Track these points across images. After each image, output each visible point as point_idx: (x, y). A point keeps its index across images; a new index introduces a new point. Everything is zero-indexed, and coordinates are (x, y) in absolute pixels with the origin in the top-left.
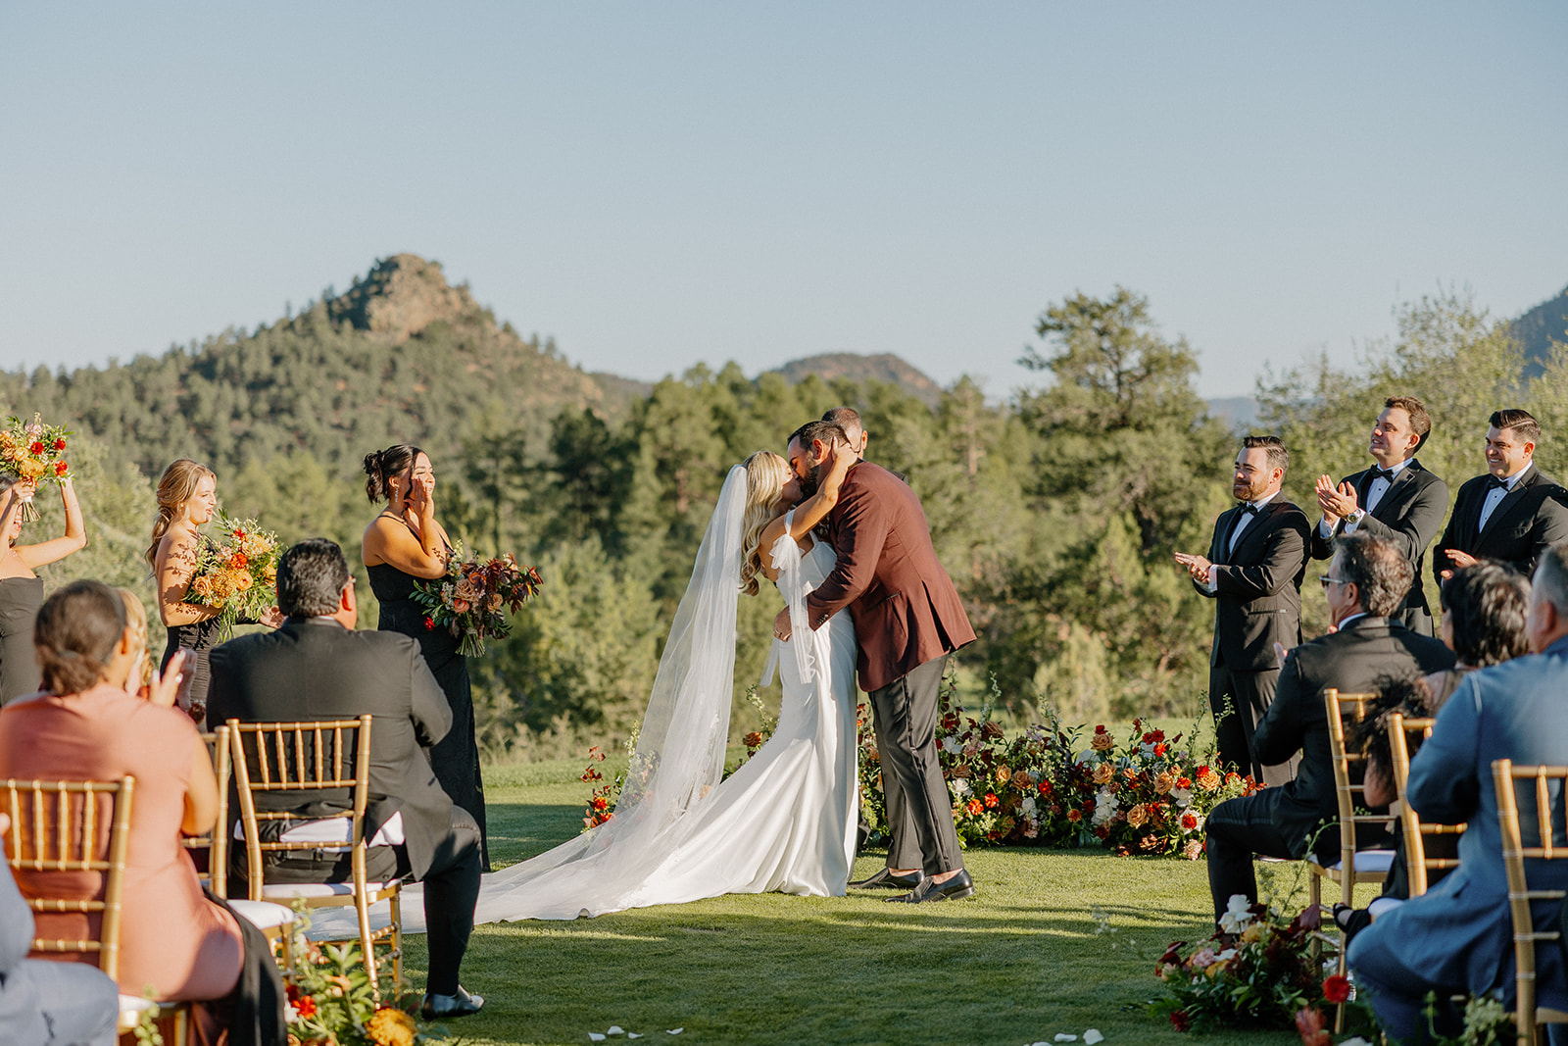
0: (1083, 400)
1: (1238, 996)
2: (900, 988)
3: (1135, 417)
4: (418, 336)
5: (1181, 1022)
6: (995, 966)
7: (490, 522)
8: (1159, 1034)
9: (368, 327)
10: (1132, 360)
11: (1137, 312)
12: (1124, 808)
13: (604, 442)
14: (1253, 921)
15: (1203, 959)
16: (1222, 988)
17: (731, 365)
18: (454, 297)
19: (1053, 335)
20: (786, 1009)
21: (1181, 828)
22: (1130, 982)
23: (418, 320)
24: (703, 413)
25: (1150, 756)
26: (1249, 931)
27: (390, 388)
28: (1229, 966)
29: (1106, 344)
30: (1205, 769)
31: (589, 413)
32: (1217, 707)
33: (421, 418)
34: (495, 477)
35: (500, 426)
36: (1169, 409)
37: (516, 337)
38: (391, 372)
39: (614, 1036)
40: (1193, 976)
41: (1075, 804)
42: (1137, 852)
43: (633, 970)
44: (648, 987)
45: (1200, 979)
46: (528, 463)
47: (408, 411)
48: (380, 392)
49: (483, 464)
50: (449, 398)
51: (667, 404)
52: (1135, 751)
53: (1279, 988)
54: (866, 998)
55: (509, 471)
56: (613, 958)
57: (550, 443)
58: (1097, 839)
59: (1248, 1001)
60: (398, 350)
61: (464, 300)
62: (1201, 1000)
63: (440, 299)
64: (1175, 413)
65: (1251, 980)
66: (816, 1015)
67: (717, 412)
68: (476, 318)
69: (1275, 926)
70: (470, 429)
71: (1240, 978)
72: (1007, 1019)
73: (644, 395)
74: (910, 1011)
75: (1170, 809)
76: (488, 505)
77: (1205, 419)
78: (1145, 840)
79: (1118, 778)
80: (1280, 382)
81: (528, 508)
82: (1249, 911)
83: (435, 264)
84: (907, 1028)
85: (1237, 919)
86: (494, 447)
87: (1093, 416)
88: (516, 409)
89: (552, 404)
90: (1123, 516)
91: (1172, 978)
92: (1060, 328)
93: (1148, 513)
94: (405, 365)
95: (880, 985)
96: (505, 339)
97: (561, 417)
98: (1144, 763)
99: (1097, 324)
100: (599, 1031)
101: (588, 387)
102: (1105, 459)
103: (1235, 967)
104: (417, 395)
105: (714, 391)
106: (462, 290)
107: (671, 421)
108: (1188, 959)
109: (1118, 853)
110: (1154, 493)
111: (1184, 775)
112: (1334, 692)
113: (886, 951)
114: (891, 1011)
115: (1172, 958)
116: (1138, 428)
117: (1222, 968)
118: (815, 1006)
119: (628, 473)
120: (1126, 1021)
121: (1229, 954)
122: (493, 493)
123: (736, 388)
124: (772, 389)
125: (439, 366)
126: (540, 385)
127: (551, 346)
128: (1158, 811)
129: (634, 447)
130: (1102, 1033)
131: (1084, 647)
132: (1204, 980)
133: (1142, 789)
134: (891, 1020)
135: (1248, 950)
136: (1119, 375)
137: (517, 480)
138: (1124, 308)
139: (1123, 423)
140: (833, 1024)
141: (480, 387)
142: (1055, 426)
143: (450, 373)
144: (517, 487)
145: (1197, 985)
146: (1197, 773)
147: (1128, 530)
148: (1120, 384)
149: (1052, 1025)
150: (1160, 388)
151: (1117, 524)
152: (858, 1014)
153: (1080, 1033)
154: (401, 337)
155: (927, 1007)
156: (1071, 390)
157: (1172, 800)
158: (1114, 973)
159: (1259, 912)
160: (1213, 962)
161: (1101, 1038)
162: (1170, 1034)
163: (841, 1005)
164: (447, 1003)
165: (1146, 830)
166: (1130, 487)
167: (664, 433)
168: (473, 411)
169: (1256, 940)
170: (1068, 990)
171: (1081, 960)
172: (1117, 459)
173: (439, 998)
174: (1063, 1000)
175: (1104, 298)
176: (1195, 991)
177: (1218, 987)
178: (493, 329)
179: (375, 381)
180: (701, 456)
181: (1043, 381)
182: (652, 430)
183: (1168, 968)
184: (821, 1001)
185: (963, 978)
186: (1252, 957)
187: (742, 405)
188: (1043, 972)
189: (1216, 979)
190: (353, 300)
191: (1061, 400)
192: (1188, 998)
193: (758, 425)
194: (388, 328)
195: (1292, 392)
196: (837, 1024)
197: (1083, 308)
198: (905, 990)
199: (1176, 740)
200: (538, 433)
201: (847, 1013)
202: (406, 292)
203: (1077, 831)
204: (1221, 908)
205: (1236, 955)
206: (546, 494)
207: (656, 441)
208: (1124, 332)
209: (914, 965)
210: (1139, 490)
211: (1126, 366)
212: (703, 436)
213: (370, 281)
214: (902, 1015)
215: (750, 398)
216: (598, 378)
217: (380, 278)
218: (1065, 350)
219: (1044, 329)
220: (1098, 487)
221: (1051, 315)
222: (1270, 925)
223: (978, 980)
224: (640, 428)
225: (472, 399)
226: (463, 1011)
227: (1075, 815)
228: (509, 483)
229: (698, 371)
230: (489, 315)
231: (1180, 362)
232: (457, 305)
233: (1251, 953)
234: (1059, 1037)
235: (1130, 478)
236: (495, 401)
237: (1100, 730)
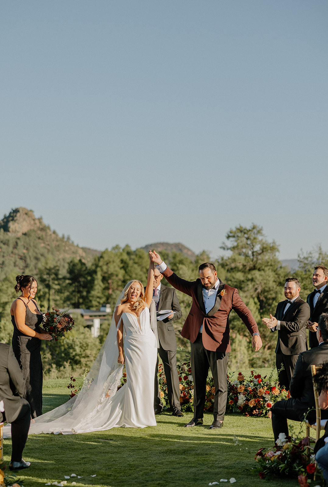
0: (241, 260)
1: (281, 468)
2: (170, 462)
3: (258, 266)
4: (25, 234)
5: (263, 476)
6: (202, 454)
7: (47, 296)
8: (255, 480)
9: (9, 231)
10: (257, 248)
11: (259, 232)
12: (248, 400)
13: (85, 270)
14: (287, 442)
15: (270, 454)
16: (276, 465)
17: (127, 246)
18: (37, 222)
19: (231, 239)
20: (131, 469)
21: (266, 407)
22: (247, 461)
23: (25, 229)
24: (118, 261)
25: (257, 383)
26: (286, 445)
27: (15, 251)
28: (278, 457)
29: (249, 242)
30: (274, 388)
31: (80, 261)
32: (279, 367)
33: (25, 261)
34: (49, 281)
35: (51, 264)
36: (269, 264)
37: (57, 235)
38: (16, 246)
39: (73, 477)
40: (267, 460)
41: (231, 399)
42: (252, 415)
43: (81, 454)
44: (86, 460)
45: (269, 461)
46: (60, 277)
47: (21, 259)
48: (12, 252)
49: (45, 277)
50: (35, 255)
51: (106, 258)
52: (251, 381)
53: (295, 465)
54: (158, 465)
55: (53, 279)
56: (75, 449)
57: (67, 270)
58: (238, 410)
59: (285, 469)
60: (18, 239)
61: (40, 223)
62: (269, 468)
63: (32, 222)
64: (271, 265)
65: (286, 462)
66: (141, 471)
67: (122, 261)
68: (44, 229)
69: (294, 444)
70: (41, 265)
71: (282, 461)
72: (205, 473)
73: (99, 255)
74: (173, 470)
75: (263, 401)
76: (47, 290)
77: (281, 267)
78: (254, 411)
79: (246, 390)
80: (305, 255)
81: (59, 292)
82: (285, 438)
83: (31, 211)
84: (171, 476)
85: (282, 441)
86: (49, 271)
87: (244, 266)
88: (57, 259)
89: (68, 257)
90: (254, 299)
91: (260, 461)
92: (234, 237)
93: (262, 298)
94: (20, 243)
95: (163, 461)
96: (53, 236)
97: (71, 262)
98: (255, 385)
99: (246, 236)
100: (68, 475)
101: (80, 252)
102: (248, 280)
103: (280, 457)
104: (24, 254)
105: (121, 254)
106: (40, 219)
107: (107, 264)
108: (265, 454)
109: (246, 415)
110: (264, 291)
111: (267, 389)
112: (314, 366)
113: (166, 448)
114: (166, 470)
115: (260, 454)
116: (259, 270)
117: (276, 458)
118: (141, 468)
119: (93, 280)
120: (244, 475)
121: (278, 453)
122: (48, 286)
123: (129, 253)
124: (141, 254)
125: (32, 244)
126: (65, 251)
127: (69, 238)
128: (259, 401)
129: (95, 272)
130: (236, 479)
131: (240, 342)
132: (270, 461)
133: (253, 394)
134: (166, 473)
135: (285, 452)
136: (253, 253)
137: (56, 282)
138: (255, 231)
139: (254, 268)
140: (146, 474)
141: (45, 251)
142: (232, 269)
143: (35, 247)
144: (56, 285)
145: (268, 464)
146: (271, 389)
147: (255, 303)
148: (253, 255)
149: (219, 476)
150: (267, 257)
151: (251, 302)
152: (155, 471)
153: (228, 479)
154: (19, 235)
155: (178, 469)
156: (237, 257)
157: (264, 398)
158: (241, 458)
159: (289, 439)
160: (273, 456)
161: (236, 481)
162: (258, 480)
163: (149, 467)
164: (18, 465)
165: (254, 408)
166: (256, 289)
167: (105, 268)
168: (42, 259)
169: (288, 448)
170: (226, 463)
171: (231, 453)
172: (252, 280)
173: (15, 463)
174: (224, 467)
175: (249, 227)
176: (267, 465)
177: (275, 464)
178: (50, 233)
179: (11, 249)
180: (117, 276)
181: (228, 254)
182: (101, 267)
183: (259, 457)
184: (143, 466)
185: (191, 459)
186: (286, 454)
187: (130, 259)
188: (218, 457)
189: (274, 461)
190: (4, 222)
191: (234, 260)
192: (265, 468)
193: (136, 266)
194: (15, 231)
195: (310, 259)
196: (148, 474)
197: (241, 230)
198: (171, 462)
199: (265, 378)
200: (64, 267)
201: (151, 470)
202: (21, 220)
203: (232, 408)
204: (276, 437)
205: (281, 453)
206: (66, 287)
207: (102, 270)
208: (255, 238)
209: (175, 453)
210: (259, 290)
211: (255, 249)
212: (117, 269)
213: (10, 216)
214: (170, 471)
215: (133, 257)
216: (84, 249)
217: (13, 215)
218: (235, 244)
219: (228, 237)
220: (246, 289)
221: (231, 232)
222: (292, 443)
223: (196, 459)
224: (97, 266)
225: (42, 255)
226: (23, 467)
227: (231, 402)
228: (53, 283)
229: (117, 247)
230: (49, 228)
231: (273, 249)
232: (38, 224)
233: (286, 453)
234: (221, 480)
235: (256, 286)
236: (50, 256)
237: (240, 374)
